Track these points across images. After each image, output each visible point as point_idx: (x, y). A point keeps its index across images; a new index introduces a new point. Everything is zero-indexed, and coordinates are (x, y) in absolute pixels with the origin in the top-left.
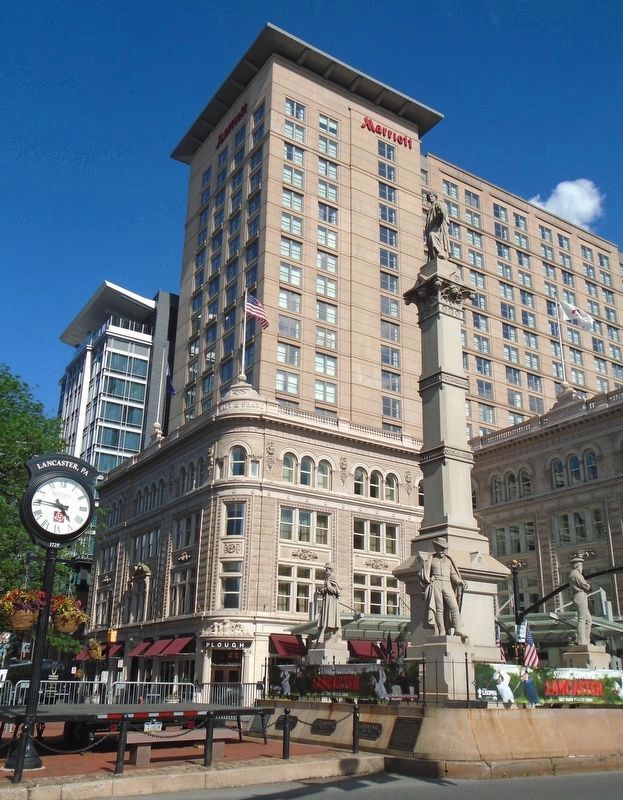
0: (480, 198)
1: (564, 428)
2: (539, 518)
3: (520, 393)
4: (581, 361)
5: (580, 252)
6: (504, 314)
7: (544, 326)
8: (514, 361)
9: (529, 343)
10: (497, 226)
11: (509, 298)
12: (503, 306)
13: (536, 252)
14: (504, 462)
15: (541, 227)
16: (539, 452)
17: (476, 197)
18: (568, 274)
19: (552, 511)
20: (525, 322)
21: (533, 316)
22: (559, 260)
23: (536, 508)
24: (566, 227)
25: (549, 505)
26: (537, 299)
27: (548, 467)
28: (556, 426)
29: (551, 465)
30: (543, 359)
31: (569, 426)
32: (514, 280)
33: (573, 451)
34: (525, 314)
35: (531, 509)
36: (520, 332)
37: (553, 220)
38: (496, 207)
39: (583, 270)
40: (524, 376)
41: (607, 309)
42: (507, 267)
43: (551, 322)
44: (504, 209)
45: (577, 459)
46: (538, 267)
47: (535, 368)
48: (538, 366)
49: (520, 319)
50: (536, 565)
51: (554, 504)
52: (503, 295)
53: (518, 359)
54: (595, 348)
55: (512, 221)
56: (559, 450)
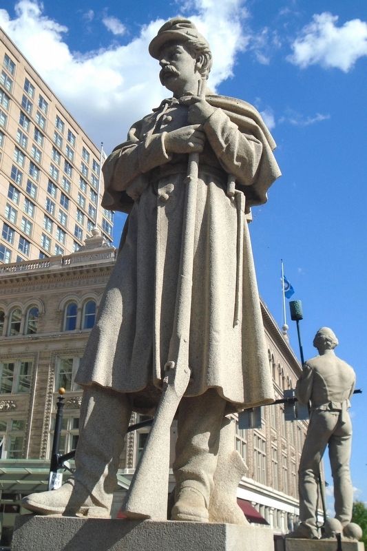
0: (16, 68)
1: (88, 271)
2: (41, 358)
3: (10, 251)
4: (64, 240)
5: (81, 152)
6: (13, 176)
7: (42, 200)
8: (12, 220)
9: (27, 209)
10: (24, 98)
11: (20, 164)
12: (14, 169)
13: (50, 135)
14: (13, 296)
15: (58, 118)
16: (54, 291)
17: (13, 65)
18: (69, 165)
19: (57, 353)
20: (29, 190)
21: (36, 188)
22: (65, 150)
23: (40, 347)
24: (76, 127)
25: (53, 347)
26: (42, 175)
27: (62, 307)
28: (82, 267)
29: (65, 306)
30: (35, 228)
31: (95, 270)
32: (28, 150)
33: (93, 296)
34: (29, 183)
35: (33, 348)
36: (22, 198)
37: (68, 116)
38: (27, 82)
39: (80, 167)
40: (17, 237)
41: (90, 206)
42: (25, 137)
43: (48, 200)
44: (33, 88)
45: (95, 304)
46: (48, 149)
47: (28, 233)
48: (30, 232)
49: (24, 186)
50: (27, 407)
51: (60, 346)
52: (16, 159)
53: (15, 220)
54: (76, 234)
55: (36, 101)
56: (78, 292)
